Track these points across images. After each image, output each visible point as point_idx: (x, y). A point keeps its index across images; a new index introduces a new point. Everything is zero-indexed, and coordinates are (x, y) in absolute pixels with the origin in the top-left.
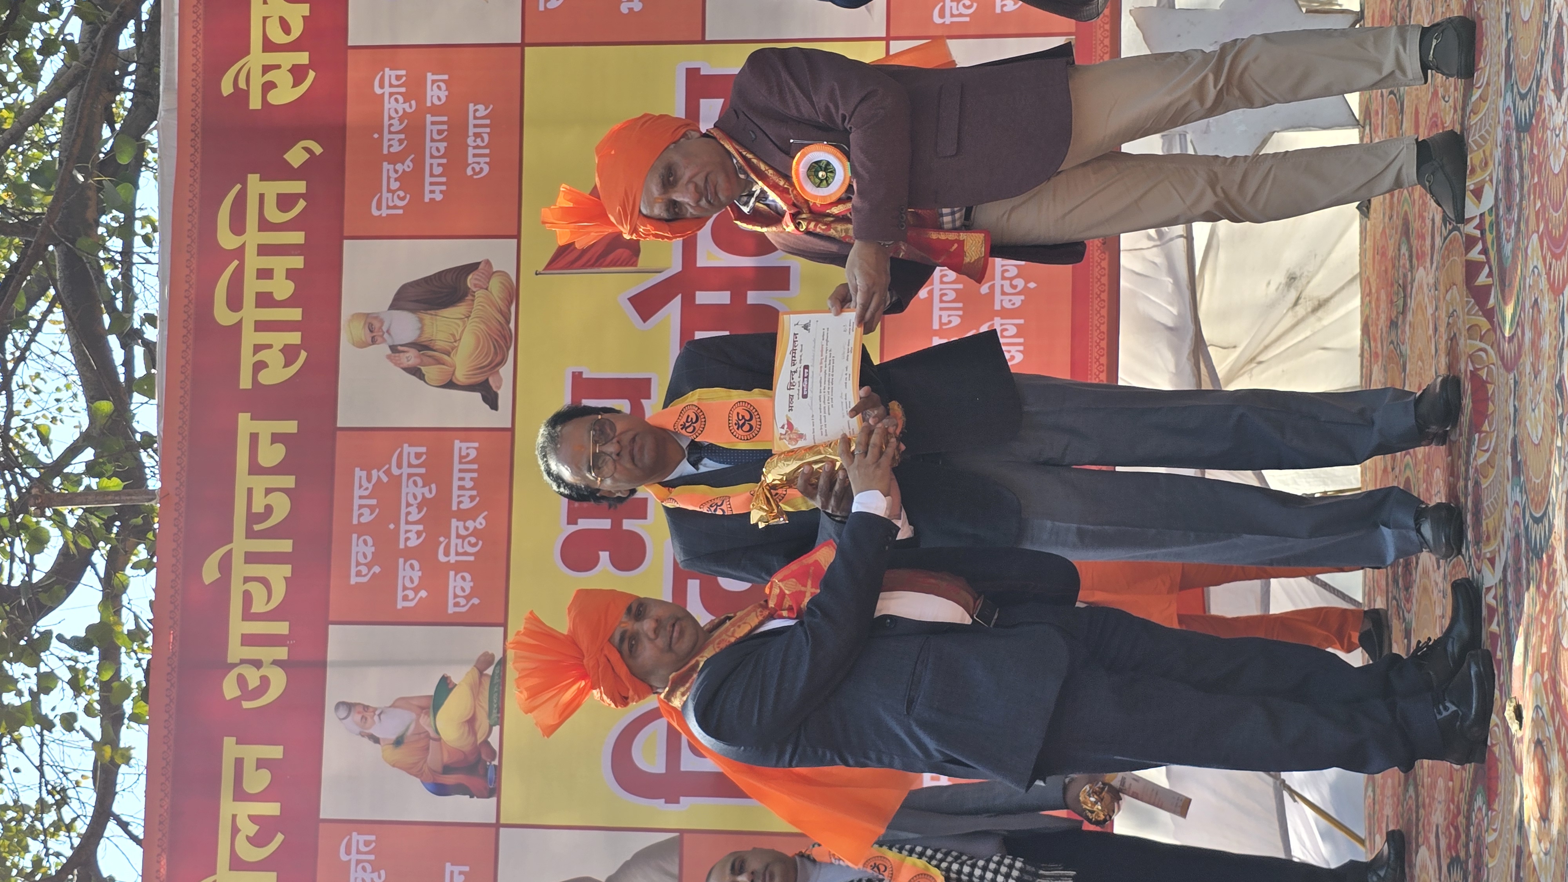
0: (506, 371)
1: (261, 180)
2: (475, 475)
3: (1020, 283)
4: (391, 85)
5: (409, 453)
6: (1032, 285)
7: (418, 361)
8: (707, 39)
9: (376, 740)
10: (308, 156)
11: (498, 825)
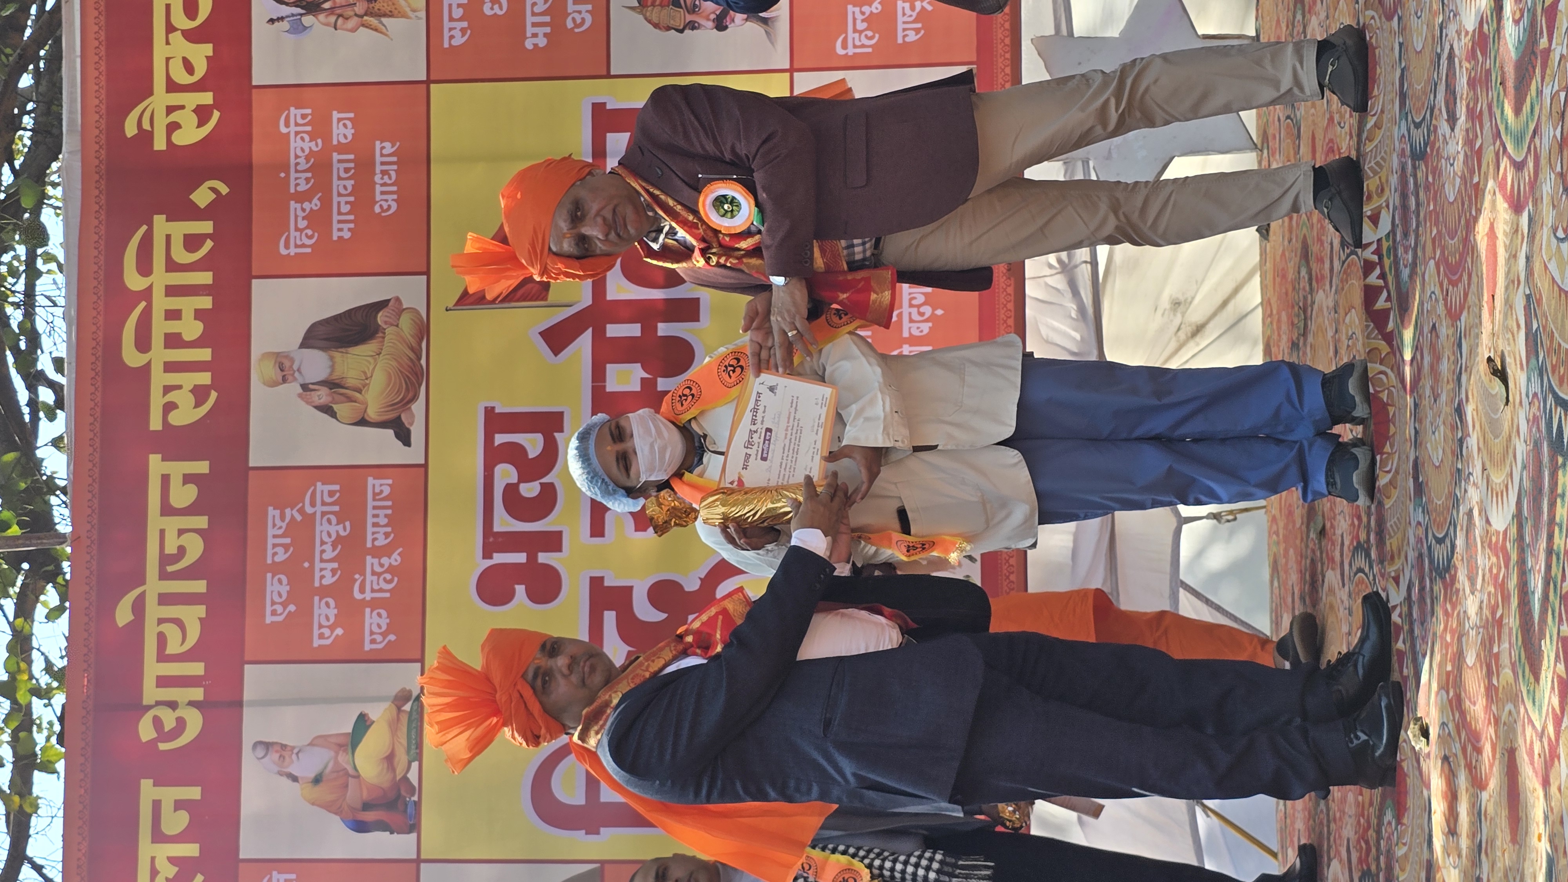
0: (418, 407)
1: (167, 220)
2: (389, 512)
3: (927, 310)
4: (297, 124)
5: (322, 492)
6: (939, 312)
7: (330, 399)
8: (612, 73)
9: (295, 779)
10: (213, 196)
11: (418, 861)
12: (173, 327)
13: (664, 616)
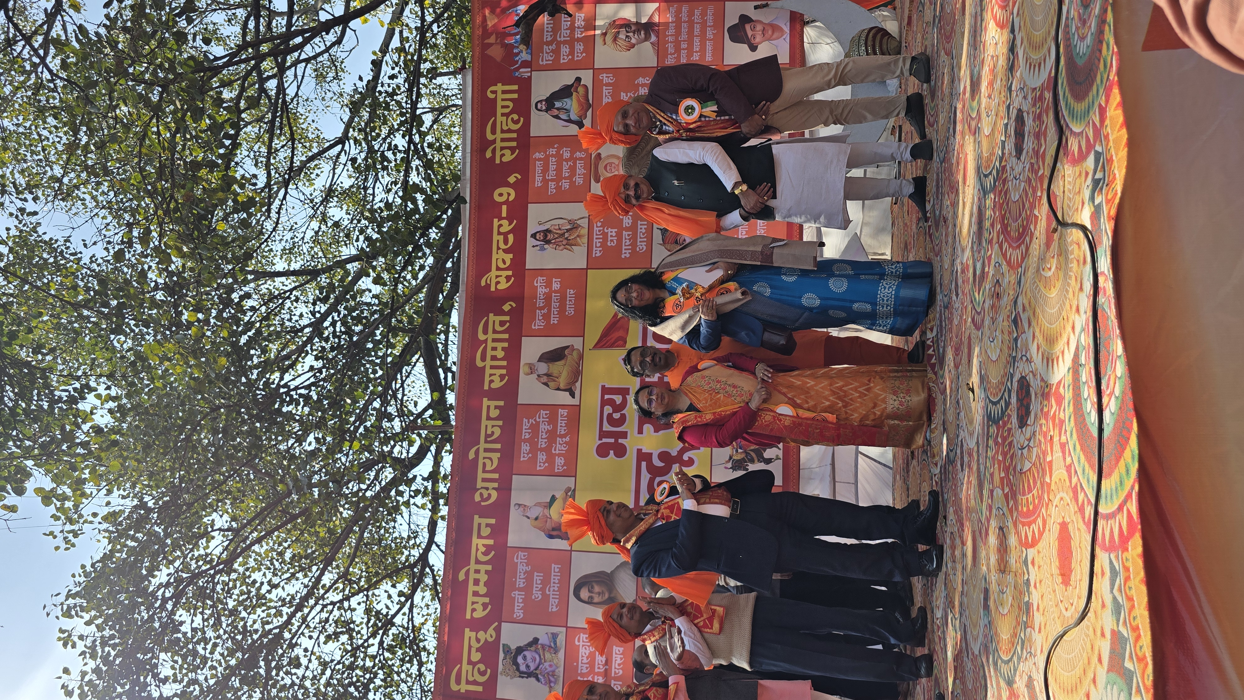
0: (578, 384)
1: (494, 315)
2: (566, 422)
4: (540, 283)
5: (543, 414)
7: (547, 380)
9: (528, 518)
10: (510, 307)
11: (571, 551)
12: (494, 353)
13: (663, 464)
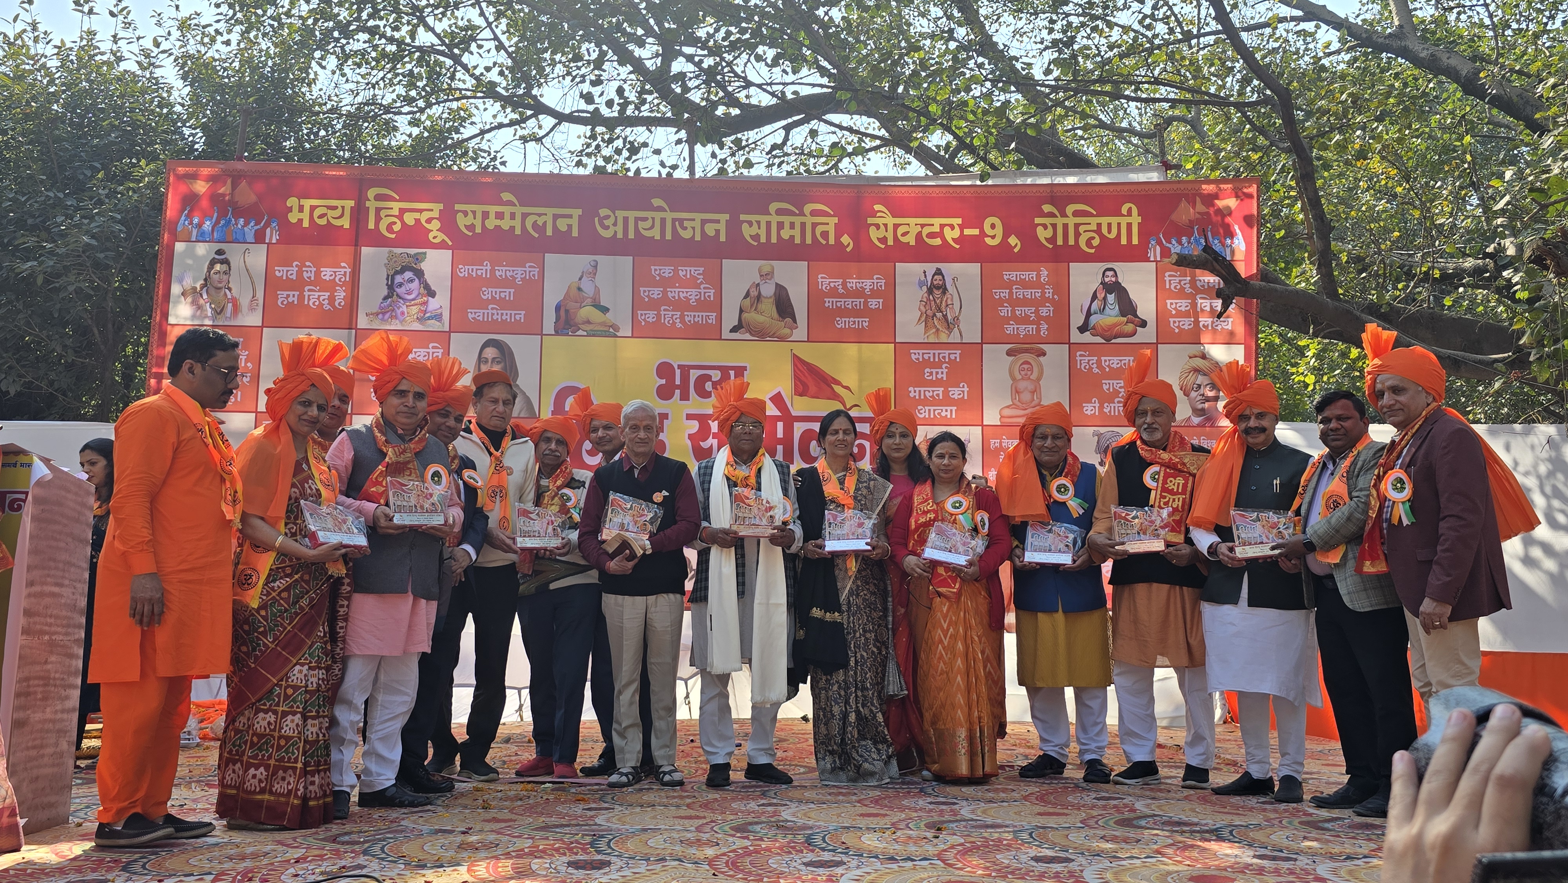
0: (748, 336)
1: (835, 224)
2: (700, 322)
4: (877, 283)
5: (710, 292)
7: (752, 297)
9: (580, 279)
10: (846, 245)
11: (542, 335)
12: (787, 226)
